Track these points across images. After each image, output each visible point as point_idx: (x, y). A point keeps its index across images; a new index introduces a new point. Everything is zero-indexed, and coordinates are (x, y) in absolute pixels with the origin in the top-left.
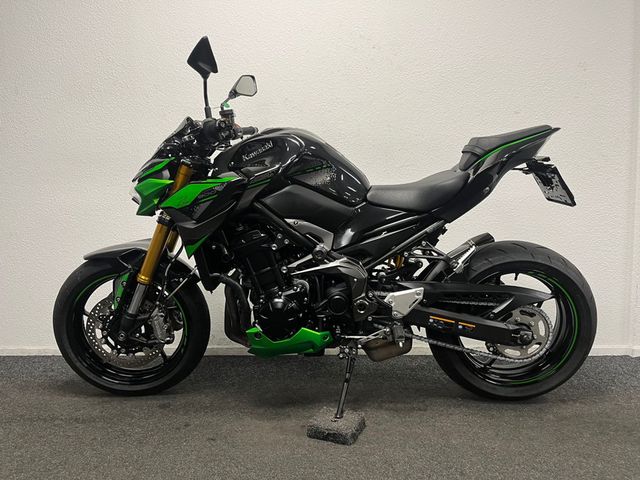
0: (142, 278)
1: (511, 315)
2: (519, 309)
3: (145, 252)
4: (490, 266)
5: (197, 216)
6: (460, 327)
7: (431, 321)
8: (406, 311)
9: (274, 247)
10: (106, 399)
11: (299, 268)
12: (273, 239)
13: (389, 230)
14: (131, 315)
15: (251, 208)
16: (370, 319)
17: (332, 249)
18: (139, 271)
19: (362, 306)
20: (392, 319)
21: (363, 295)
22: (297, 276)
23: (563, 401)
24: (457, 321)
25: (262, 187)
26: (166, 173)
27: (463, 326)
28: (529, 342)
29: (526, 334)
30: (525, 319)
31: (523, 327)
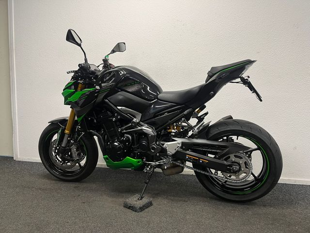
0: (67, 131)
1: (229, 157)
2: (233, 155)
3: (67, 120)
4: (219, 131)
5: (80, 105)
6: (201, 161)
7: (187, 157)
8: (174, 152)
9: (114, 119)
10: (57, 182)
11: (126, 129)
12: (113, 116)
13: (168, 112)
14: (63, 147)
15: (103, 102)
16: (158, 154)
17: (140, 121)
18: (65, 129)
19: (153, 148)
20: (167, 156)
21: (154, 143)
22: (125, 133)
23: (265, 206)
24: (199, 158)
25: (107, 92)
26: (73, 87)
27: (203, 161)
28: (237, 171)
29: (235, 168)
30: (237, 160)
31: (235, 164)
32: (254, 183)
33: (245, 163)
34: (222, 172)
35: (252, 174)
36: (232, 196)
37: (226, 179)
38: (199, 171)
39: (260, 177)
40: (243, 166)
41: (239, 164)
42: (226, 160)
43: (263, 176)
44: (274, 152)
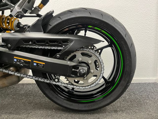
1: (75, 56)
2: (80, 52)
6: (35, 64)
24: (33, 59)
27: (37, 64)
28: (84, 74)
29: (83, 69)
30: (86, 59)
31: (83, 64)
32: (104, 87)
33: (95, 62)
34: (67, 76)
35: (103, 77)
36: (80, 105)
37: (72, 86)
38: (42, 80)
39: (110, 80)
40: (92, 66)
41: (88, 65)
42: (71, 60)
43: (114, 78)
44: (129, 45)
